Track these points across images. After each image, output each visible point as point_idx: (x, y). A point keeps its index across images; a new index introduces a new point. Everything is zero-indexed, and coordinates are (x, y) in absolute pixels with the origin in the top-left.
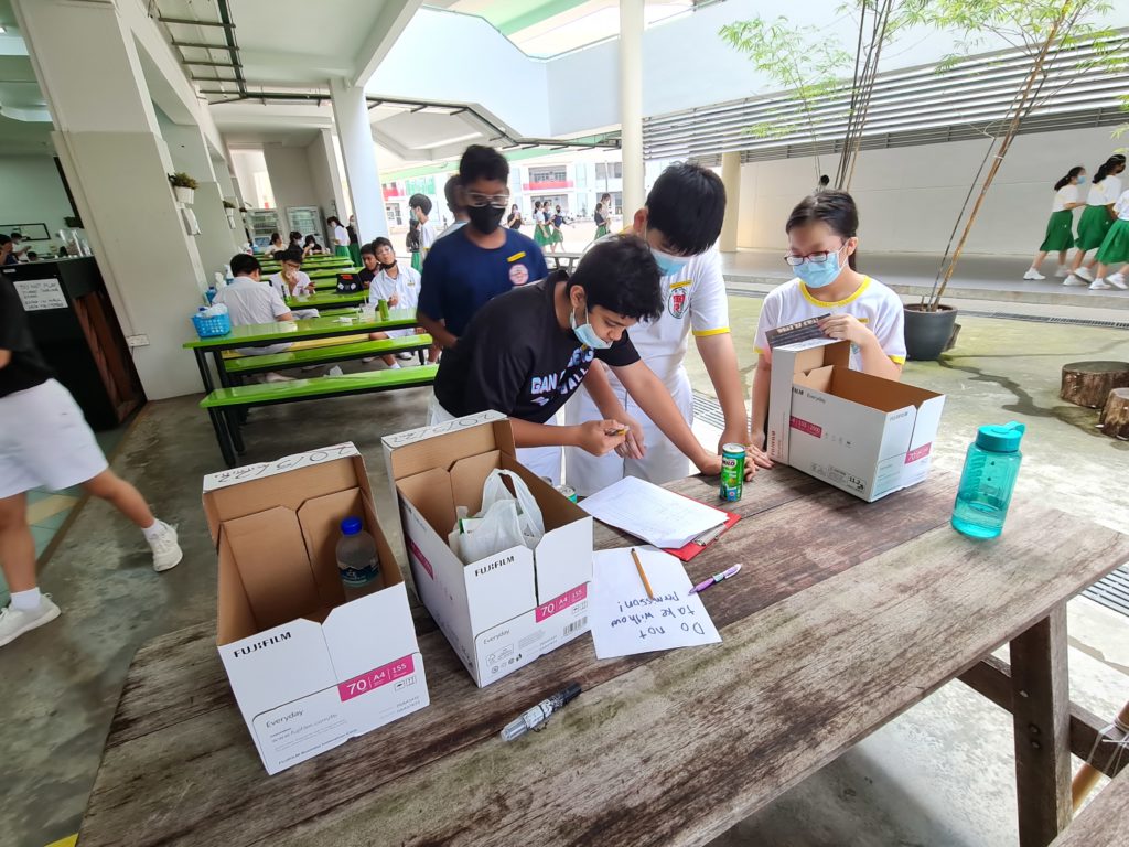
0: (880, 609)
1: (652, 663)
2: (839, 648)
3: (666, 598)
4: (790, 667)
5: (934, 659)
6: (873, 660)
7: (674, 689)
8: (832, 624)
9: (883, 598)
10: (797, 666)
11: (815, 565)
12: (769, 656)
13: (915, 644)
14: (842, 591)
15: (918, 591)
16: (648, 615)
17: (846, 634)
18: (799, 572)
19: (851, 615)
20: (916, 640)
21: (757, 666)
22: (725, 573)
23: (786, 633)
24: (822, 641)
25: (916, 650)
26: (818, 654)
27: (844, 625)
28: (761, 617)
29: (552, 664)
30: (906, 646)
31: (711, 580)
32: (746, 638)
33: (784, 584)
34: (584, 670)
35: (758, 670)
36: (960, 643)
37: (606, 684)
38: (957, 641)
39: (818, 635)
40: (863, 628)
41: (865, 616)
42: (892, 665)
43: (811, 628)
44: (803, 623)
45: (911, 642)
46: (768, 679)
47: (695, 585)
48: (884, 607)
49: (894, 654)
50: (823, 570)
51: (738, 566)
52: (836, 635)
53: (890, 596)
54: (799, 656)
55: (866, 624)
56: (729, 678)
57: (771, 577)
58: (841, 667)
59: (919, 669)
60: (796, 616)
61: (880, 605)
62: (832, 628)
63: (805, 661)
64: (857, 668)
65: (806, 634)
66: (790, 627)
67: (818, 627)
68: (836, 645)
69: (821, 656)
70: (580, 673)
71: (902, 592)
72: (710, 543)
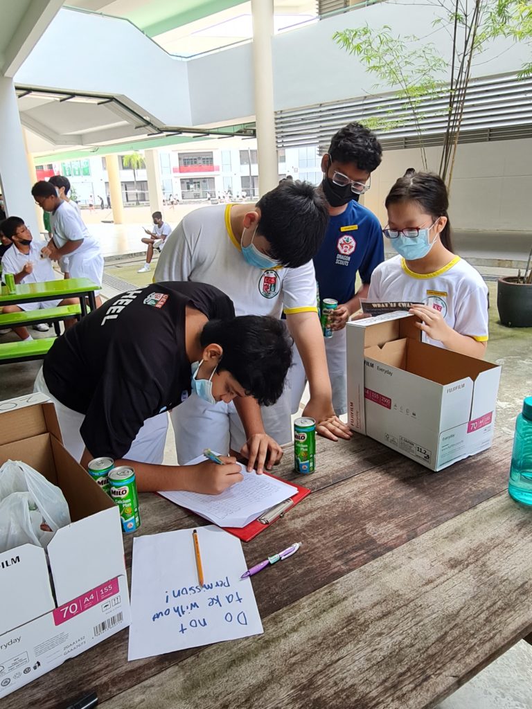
0: (428, 587)
1: (185, 662)
2: (380, 634)
3: (217, 585)
4: (327, 659)
5: (473, 641)
6: (412, 646)
7: (201, 693)
8: (378, 607)
9: (432, 575)
10: (334, 658)
11: (373, 541)
12: (308, 648)
13: (456, 625)
14: (395, 568)
15: (468, 566)
16: (195, 605)
17: (391, 617)
18: (355, 550)
19: (399, 596)
20: (458, 620)
21: (293, 660)
22: (281, 554)
23: (331, 620)
24: (365, 626)
25: (456, 632)
26: (358, 643)
27: (391, 606)
28: (308, 602)
29: (77, 669)
30: (447, 629)
31: (266, 562)
32: (288, 627)
33: (338, 563)
34: (110, 675)
35: (294, 664)
36: (500, 623)
37: (129, 690)
38: (498, 620)
39: (362, 620)
40: (408, 609)
41: (412, 596)
42: (430, 652)
43: (357, 612)
44: (349, 607)
45: (453, 623)
46: (301, 675)
47: (249, 567)
48: (432, 585)
49: (433, 638)
50: (380, 546)
51: (297, 546)
52: (380, 618)
53: (440, 572)
54: (338, 646)
55: (412, 604)
56: (261, 676)
57: (328, 556)
58: (379, 656)
59: (456, 654)
60: (345, 599)
61: (430, 582)
62: (377, 611)
63: (343, 652)
64: (396, 656)
65: (351, 619)
66: (336, 612)
67: (363, 610)
68: (378, 630)
69: (361, 644)
70: (105, 679)
71: (453, 567)
72: (274, 521)
